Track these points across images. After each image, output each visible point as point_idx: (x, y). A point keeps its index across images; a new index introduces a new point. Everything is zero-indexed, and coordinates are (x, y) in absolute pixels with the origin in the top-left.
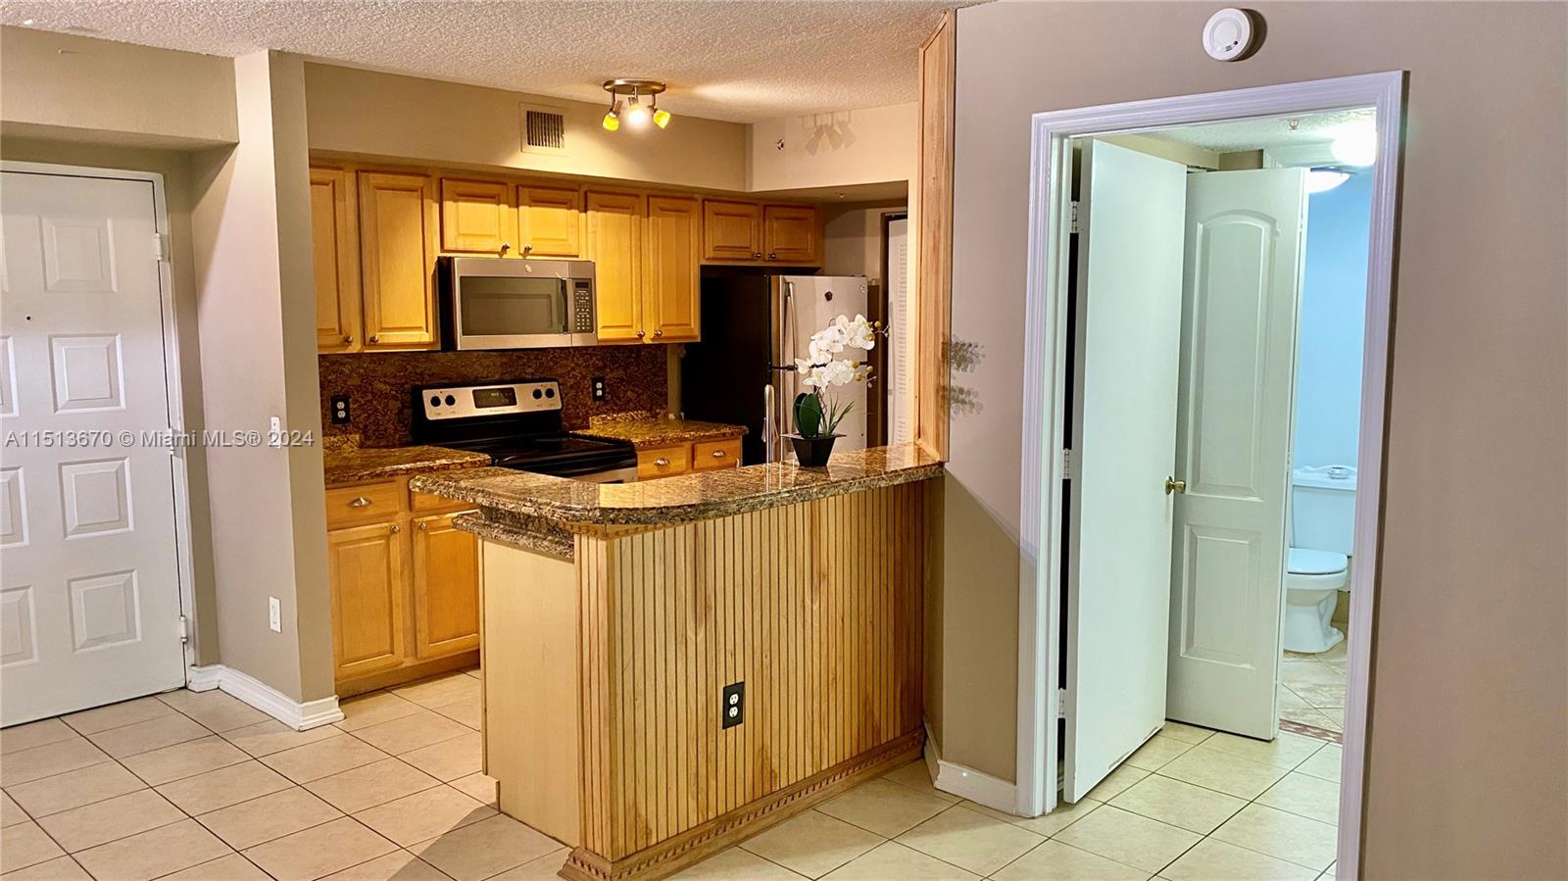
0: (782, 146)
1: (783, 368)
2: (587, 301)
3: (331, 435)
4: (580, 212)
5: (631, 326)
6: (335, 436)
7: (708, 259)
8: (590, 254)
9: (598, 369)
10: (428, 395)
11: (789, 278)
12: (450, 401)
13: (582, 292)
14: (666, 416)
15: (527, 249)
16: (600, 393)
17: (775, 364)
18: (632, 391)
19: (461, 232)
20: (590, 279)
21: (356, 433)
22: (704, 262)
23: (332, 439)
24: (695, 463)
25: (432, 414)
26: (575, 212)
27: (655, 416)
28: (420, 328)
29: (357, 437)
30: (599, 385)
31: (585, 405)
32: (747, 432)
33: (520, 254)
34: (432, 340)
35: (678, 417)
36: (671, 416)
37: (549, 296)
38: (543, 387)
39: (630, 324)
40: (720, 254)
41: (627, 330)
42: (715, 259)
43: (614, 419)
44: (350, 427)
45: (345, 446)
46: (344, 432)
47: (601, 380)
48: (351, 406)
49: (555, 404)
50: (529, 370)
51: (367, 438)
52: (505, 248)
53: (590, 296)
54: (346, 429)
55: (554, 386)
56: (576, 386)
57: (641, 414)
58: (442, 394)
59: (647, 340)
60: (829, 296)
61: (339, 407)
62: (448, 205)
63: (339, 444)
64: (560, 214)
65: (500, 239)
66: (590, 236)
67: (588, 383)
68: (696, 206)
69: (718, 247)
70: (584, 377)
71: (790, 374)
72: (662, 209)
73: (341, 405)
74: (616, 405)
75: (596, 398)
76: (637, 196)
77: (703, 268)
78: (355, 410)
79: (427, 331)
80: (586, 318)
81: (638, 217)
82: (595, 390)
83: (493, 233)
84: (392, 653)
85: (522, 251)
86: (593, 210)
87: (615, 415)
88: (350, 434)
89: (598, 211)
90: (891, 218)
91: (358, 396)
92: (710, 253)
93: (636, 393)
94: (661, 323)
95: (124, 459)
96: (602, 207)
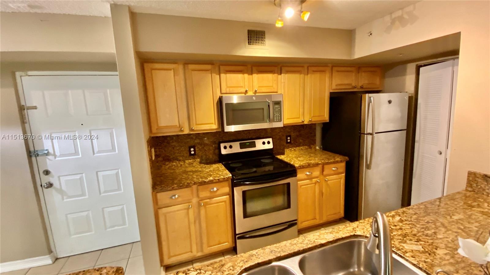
0: (371, 34)
1: (367, 134)
2: (279, 110)
3: (189, 160)
4: (279, 74)
5: (299, 118)
6: (191, 160)
7: (334, 89)
8: (282, 91)
9: (289, 132)
10: (222, 145)
11: (370, 95)
12: (231, 147)
13: (277, 106)
14: (315, 148)
15: (256, 91)
16: (289, 141)
17: (362, 132)
18: (302, 139)
19: (228, 86)
20: (281, 101)
21: (198, 158)
22: (332, 91)
23: (190, 161)
24: (324, 173)
25: (224, 152)
26: (276, 75)
27: (311, 148)
28: (212, 123)
29: (199, 160)
30: (289, 138)
31: (283, 145)
32: (348, 160)
33: (253, 93)
34: (217, 128)
35: (320, 148)
36: (317, 148)
37: (263, 109)
38: (266, 140)
39: (299, 117)
40: (339, 87)
41: (298, 119)
42: (336, 89)
43: (295, 150)
44: (196, 157)
45: (194, 163)
46: (194, 158)
47: (290, 136)
48: (196, 149)
49: (271, 146)
50: (263, 134)
51: (202, 160)
52: (246, 91)
53: (281, 108)
54: (195, 158)
55: (270, 140)
56: (280, 139)
57: (305, 148)
58: (228, 145)
59: (306, 123)
60: (390, 102)
61: (192, 150)
62: (223, 75)
63: (192, 162)
64: (270, 76)
65: (244, 88)
66: (282, 84)
67: (284, 138)
68: (329, 69)
69: (338, 84)
70: (283, 135)
71: (370, 137)
72: (314, 71)
73: (192, 149)
74: (295, 145)
75: (287, 143)
76: (303, 67)
77: (331, 93)
78: (198, 150)
79: (215, 124)
80: (278, 116)
81: (303, 75)
82: (287, 140)
83: (242, 85)
84: (192, 252)
85: (254, 92)
86: (284, 73)
87: (295, 148)
88: (196, 159)
89: (286, 74)
90: (421, 66)
91: (199, 146)
92: (334, 87)
93: (303, 140)
94: (312, 116)
95: (118, 169)
96: (288, 72)
